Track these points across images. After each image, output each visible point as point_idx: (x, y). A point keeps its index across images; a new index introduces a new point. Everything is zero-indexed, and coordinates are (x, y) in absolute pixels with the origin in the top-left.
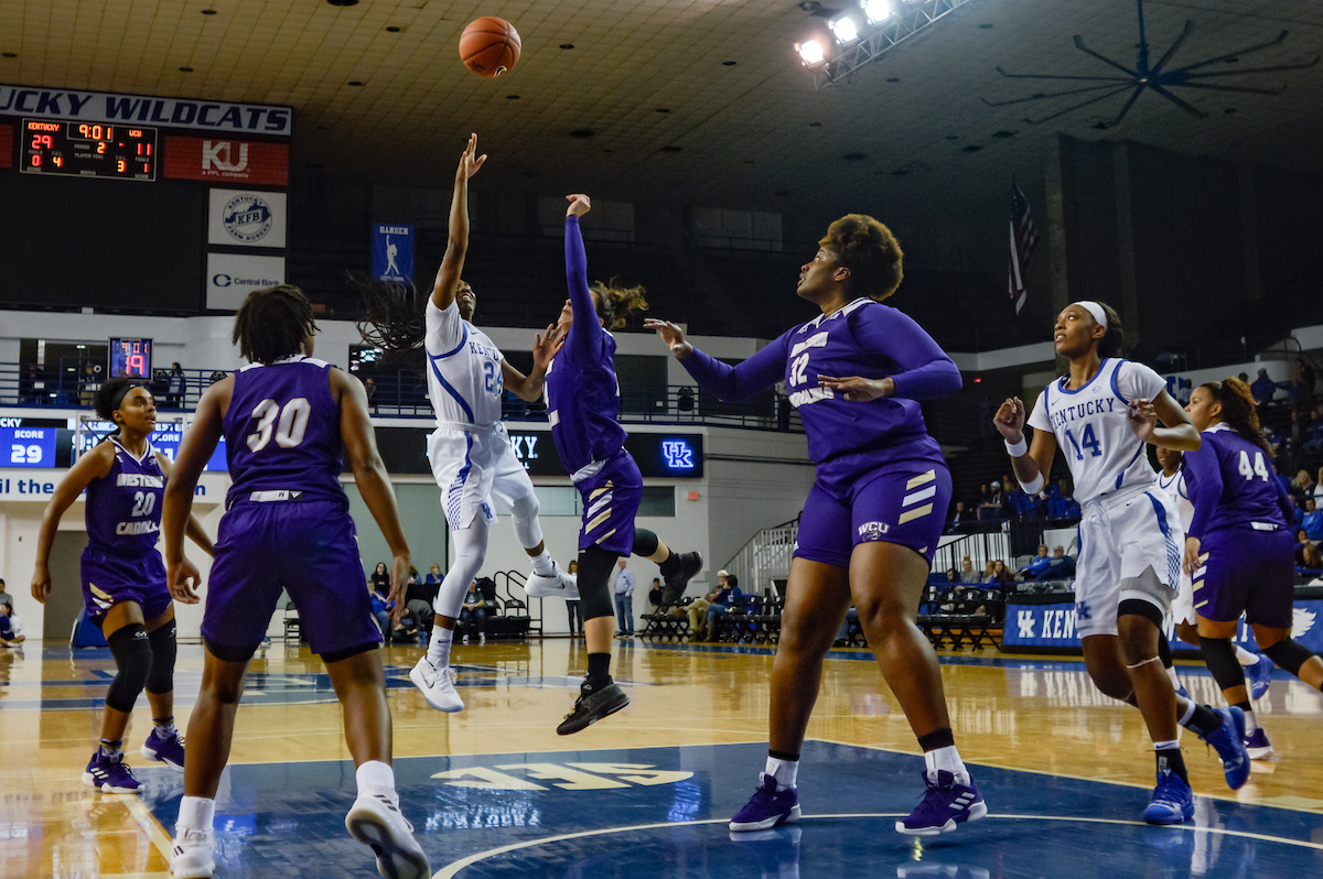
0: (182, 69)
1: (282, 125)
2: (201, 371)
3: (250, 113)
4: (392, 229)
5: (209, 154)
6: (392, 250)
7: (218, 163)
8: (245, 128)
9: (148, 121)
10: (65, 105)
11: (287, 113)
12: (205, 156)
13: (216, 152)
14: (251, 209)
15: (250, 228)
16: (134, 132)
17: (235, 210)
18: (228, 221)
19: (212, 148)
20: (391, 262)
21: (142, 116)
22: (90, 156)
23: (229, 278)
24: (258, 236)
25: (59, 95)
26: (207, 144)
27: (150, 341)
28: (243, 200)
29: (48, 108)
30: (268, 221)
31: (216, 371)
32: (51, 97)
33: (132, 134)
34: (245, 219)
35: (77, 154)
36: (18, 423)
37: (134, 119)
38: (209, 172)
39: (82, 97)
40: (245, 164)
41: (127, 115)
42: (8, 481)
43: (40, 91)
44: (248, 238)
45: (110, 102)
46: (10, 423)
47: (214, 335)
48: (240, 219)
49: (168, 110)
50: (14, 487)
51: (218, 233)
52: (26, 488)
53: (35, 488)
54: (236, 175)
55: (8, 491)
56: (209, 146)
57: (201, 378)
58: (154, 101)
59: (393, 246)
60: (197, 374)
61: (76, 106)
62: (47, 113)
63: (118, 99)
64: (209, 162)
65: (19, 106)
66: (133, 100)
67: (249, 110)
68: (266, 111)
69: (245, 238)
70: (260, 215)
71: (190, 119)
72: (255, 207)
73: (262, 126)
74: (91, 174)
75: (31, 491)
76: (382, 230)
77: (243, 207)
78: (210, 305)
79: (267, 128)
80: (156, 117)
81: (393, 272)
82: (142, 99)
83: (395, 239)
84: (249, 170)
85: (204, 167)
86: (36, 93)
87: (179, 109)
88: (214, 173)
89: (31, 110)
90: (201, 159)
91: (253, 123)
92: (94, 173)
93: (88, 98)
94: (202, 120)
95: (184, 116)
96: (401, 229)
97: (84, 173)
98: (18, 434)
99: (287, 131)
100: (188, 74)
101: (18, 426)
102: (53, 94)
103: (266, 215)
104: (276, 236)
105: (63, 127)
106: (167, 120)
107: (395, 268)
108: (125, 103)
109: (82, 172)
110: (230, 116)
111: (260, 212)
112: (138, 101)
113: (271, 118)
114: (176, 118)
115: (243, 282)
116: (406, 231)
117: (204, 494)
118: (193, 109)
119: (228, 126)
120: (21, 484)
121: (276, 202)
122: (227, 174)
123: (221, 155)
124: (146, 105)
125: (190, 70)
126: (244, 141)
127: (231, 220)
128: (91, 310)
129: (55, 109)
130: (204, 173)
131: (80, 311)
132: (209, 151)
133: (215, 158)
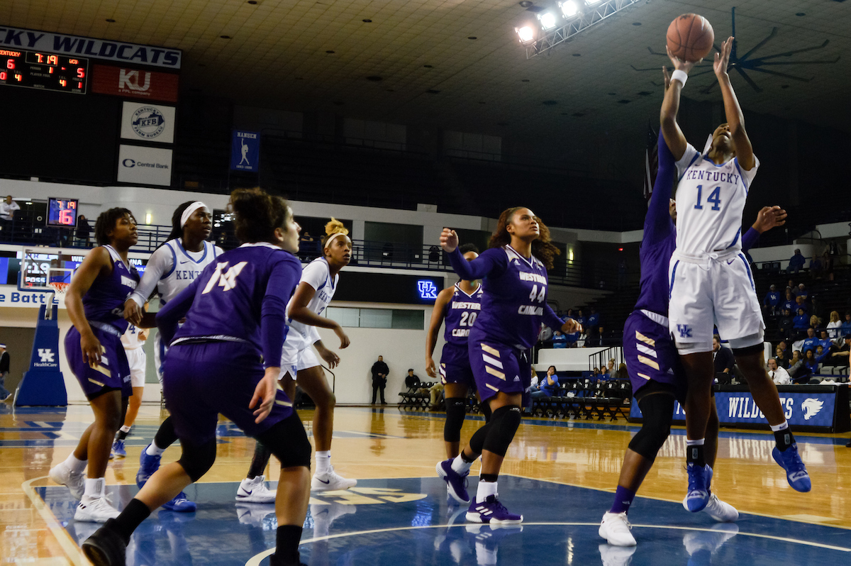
0: (108, 20)
1: (174, 61)
3: (153, 53)
4: (245, 135)
5: (124, 78)
6: (245, 149)
7: (129, 84)
8: (149, 62)
9: (83, 54)
10: (25, 39)
11: (178, 54)
12: (121, 80)
13: (129, 77)
14: (151, 116)
15: (150, 129)
16: (72, 61)
17: (140, 117)
18: (135, 123)
19: (126, 74)
20: (244, 156)
21: (79, 50)
22: (41, 75)
23: (133, 162)
24: (155, 134)
25: (21, 33)
26: (123, 72)
27: (76, 201)
28: (146, 110)
29: (12, 41)
30: (162, 125)
32: (15, 34)
33: (71, 62)
34: (146, 123)
35: (32, 73)
37: (73, 52)
38: (123, 91)
39: (37, 34)
40: (148, 86)
41: (68, 48)
43: (8, 29)
44: (148, 136)
45: (57, 39)
48: (143, 123)
49: (97, 48)
51: (127, 131)
54: (142, 93)
56: (124, 73)
58: (87, 41)
59: (246, 146)
61: (33, 40)
62: (12, 44)
63: (62, 38)
64: (123, 84)
66: (73, 39)
67: (152, 50)
68: (163, 52)
69: (146, 136)
70: (157, 121)
71: (111, 54)
72: (153, 115)
73: (161, 62)
74: (42, 87)
76: (239, 134)
77: (146, 115)
78: (120, 179)
79: (164, 63)
80: (88, 51)
81: (245, 163)
82: (79, 38)
83: (247, 141)
84: (151, 90)
85: (120, 87)
86: (5, 30)
87: (104, 47)
88: (126, 91)
90: (118, 81)
91: (155, 59)
92: (43, 86)
93: (42, 36)
94: (120, 55)
95: (107, 52)
96: (251, 135)
97: (36, 87)
99: (178, 66)
100: (112, 24)
102: (17, 31)
103: (161, 120)
104: (167, 135)
105: (23, 54)
106: (96, 54)
107: (246, 160)
108: (67, 41)
109: (35, 85)
110: (139, 54)
111: (157, 118)
112: (76, 40)
113: (168, 56)
114: (102, 52)
115: (143, 165)
116: (255, 136)
118: (114, 47)
119: (137, 60)
121: (169, 113)
122: (136, 93)
123: (132, 80)
124: (82, 43)
125: (114, 21)
126: (148, 71)
127: (136, 123)
128: (37, 179)
129: (18, 42)
130: (120, 91)
131: (29, 180)
132: (124, 76)
133: (128, 81)
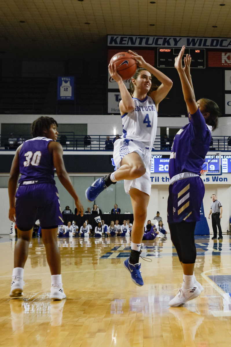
0: (213, 27)
2: (224, 137)
7: (227, 61)
9: (202, 47)
10: (172, 42)
12: (223, 58)
13: (227, 57)
16: (197, 51)
19: (225, 55)
21: (200, 45)
25: (170, 39)
26: (223, 54)
29: (166, 44)
31: (230, 137)
32: (167, 39)
33: (196, 51)
36: (161, 157)
37: (197, 46)
38: (224, 64)
39: (178, 39)
41: (194, 44)
42: (158, 177)
43: (163, 37)
45: (188, 40)
46: (158, 157)
47: (228, 123)
49: (209, 43)
50: (160, 179)
51: (228, 86)
52: (165, 180)
53: (168, 180)
55: (158, 181)
56: (224, 55)
57: (224, 139)
58: (204, 39)
60: (223, 138)
61: (176, 42)
62: (166, 45)
63: (191, 39)
64: (224, 61)
65: (156, 44)
66: (196, 39)
71: (217, 45)
75: (166, 181)
78: (227, 113)
80: (205, 45)
82: (199, 38)
85: (223, 62)
86: (162, 38)
87: (212, 41)
88: (226, 64)
89: (160, 45)
90: (221, 59)
93: (180, 39)
94: (221, 45)
95: (214, 44)
98: (161, 161)
100: (215, 28)
101: (161, 158)
102: (168, 38)
105: (172, 50)
106: (208, 46)
108: (193, 40)
112: (198, 39)
114: (212, 45)
117: (227, 181)
118: (218, 41)
120: (163, 178)
123: (229, 58)
124: (201, 40)
125: (216, 27)
128: (184, 116)
129: (169, 44)
130: (223, 64)
131: (181, 117)
132: (224, 56)
133: (226, 59)
